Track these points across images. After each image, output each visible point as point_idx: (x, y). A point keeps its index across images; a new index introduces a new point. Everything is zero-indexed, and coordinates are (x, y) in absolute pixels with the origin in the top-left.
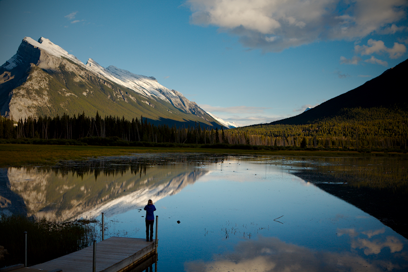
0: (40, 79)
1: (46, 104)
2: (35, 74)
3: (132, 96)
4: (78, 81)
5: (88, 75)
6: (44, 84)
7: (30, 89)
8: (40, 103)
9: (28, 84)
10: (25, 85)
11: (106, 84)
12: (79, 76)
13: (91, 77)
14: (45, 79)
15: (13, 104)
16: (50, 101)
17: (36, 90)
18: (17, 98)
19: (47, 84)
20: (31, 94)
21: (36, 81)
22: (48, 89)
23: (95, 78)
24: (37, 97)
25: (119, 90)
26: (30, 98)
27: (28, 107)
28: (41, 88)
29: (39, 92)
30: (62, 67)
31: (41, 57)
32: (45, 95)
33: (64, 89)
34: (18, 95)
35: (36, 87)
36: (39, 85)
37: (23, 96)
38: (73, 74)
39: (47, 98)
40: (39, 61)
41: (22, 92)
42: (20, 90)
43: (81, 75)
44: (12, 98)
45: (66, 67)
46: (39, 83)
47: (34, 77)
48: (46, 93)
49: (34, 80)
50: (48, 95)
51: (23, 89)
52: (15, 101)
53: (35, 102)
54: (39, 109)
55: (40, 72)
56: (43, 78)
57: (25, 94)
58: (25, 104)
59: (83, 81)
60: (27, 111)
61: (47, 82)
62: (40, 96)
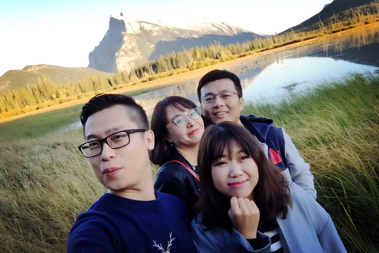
0: (130, 41)
1: (139, 57)
2: (125, 38)
3: (195, 35)
4: (156, 35)
5: (161, 29)
6: (134, 44)
7: (126, 50)
8: (135, 57)
9: (123, 46)
10: (122, 48)
11: (175, 31)
12: (156, 31)
13: (163, 29)
14: (134, 40)
15: (119, 63)
16: (141, 54)
17: (130, 49)
18: (120, 58)
19: (136, 43)
20: (128, 53)
21: (128, 43)
22: (137, 46)
23: (166, 30)
24: (132, 54)
25: (185, 33)
26: (128, 56)
27: (129, 63)
28: (133, 48)
29: (132, 50)
30: (142, 29)
31: (127, 26)
32: (137, 51)
33: (148, 44)
34: (120, 56)
35: (130, 47)
36: (131, 45)
37: (123, 56)
38: (151, 31)
39: (139, 53)
40: (125, 29)
41: (122, 53)
42: (119, 52)
43: (156, 30)
44: (117, 60)
45: (145, 28)
46: (131, 44)
47: (126, 41)
48: (137, 49)
49: (126, 43)
50: (139, 50)
51: (122, 51)
52: (119, 61)
53: (132, 58)
54: (136, 61)
55: (129, 36)
56: (132, 40)
57: (124, 54)
58: (126, 61)
59: (159, 34)
60: (129, 66)
61: (136, 42)
62: (133, 53)
